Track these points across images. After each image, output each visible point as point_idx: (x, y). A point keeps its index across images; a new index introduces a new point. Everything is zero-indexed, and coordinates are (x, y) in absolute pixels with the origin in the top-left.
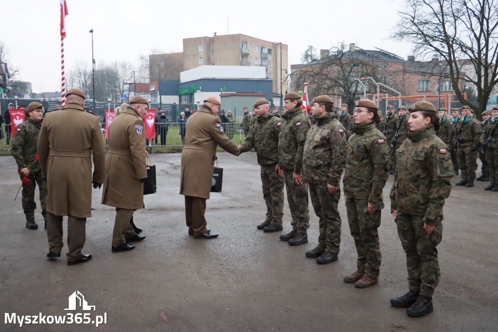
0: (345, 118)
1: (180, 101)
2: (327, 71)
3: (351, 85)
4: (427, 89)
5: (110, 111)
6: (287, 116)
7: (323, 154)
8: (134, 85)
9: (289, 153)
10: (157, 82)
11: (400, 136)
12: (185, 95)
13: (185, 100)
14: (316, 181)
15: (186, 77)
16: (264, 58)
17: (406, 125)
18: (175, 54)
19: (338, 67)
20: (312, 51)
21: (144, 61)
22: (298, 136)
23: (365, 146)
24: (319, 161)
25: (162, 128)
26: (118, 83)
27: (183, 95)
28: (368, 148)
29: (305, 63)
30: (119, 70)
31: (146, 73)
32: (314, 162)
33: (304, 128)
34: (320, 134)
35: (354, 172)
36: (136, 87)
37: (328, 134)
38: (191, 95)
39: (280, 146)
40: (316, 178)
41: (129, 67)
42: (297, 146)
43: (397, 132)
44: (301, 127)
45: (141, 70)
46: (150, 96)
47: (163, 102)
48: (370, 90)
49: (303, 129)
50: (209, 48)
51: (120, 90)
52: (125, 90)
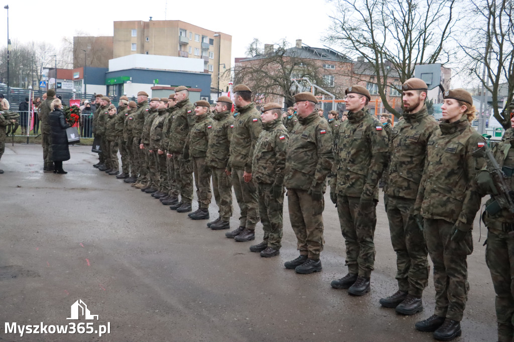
1: (108, 92)
2: (267, 68)
8: (55, 70)
10: (81, 69)
12: (113, 85)
13: (114, 90)
15: (115, 65)
16: (204, 49)
18: (105, 37)
20: (258, 44)
21: (68, 43)
26: (35, 66)
27: (111, 85)
29: (250, 56)
30: (36, 51)
31: (70, 58)
36: (56, 72)
38: (120, 86)
41: (49, 49)
45: (63, 54)
46: (72, 83)
47: (87, 92)
50: (144, 35)
51: (37, 75)
52: (44, 76)
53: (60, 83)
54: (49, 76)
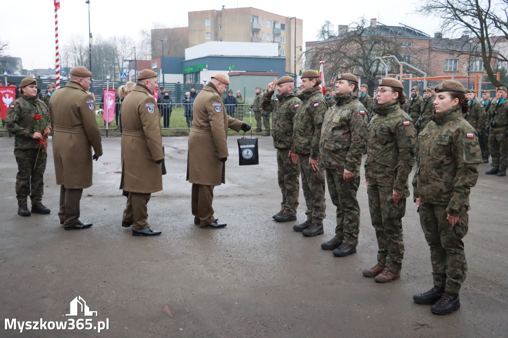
0: (365, 100)
1: (185, 80)
2: (346, 48)
3: (371, 65)
4: (455, 69)
5: (109, 90)
6: (304, 96)
7: (342, 137)
8: (134, 62)
9: (306, 137)
10: (159, 59)
11: (424, 120)
12: (190, 73)
13: (190, 79)
14: (334, 166)
15: (191, 54)
16: (276, 34)
17: (431, 108)
18: (180, 28)
19: (358, 44)
20: (330, 26)
21: (145, 35)
22: (315, 117)
23: (389, 128)
24: (337, 144)
25: (165, 109)
26: (117, 59)
27: (188, 74)
28: (392, 131)
29: (322, 40)
30: (118, 45)
31: (148, 50)
32: (332, 146)
33: (323, 109)
34: (339, 115)
35: (378, 157)
36: (135, 64)
37: (348, 115)
38: (197, 74)
39: (295, 128)
40: (334, 163)
41: (129, 43)
42: (315, 128)
43: (421, 115)
44: (319, 108)
45: (142, 46)
47: (166, 81)
48: (392, 70)
49: (321, 111)
50: (217, 23)
51: (119, 68)
52: (125, 68)
54: (130, 68)
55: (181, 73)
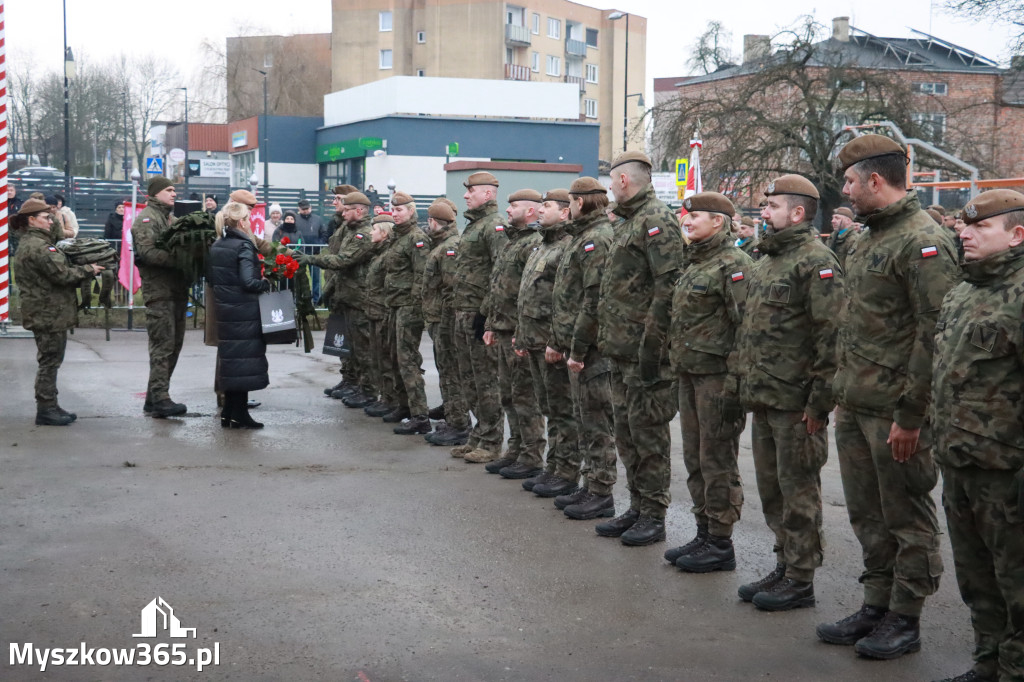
1: (323, 180)
8: (183, 127)
10: (252, 123)
12: (337, 162)
15: (340, 109)
16: (574, 58)
18: (308, 35)
20: (720, 37)
26: (128, 119)
27: (331, 163)
29: (698, 73)
30: (132, 81)
31: (219, 94)
36: (184, 134)
38: (357, 163)
41: (163, 73)
45: (202, 84)
46: (230, 161)
47: (274, 183)
50: (411, 25)
51: (135, 142)
52: (154, 144)
53: (197, 162)
55: (314, 162)
